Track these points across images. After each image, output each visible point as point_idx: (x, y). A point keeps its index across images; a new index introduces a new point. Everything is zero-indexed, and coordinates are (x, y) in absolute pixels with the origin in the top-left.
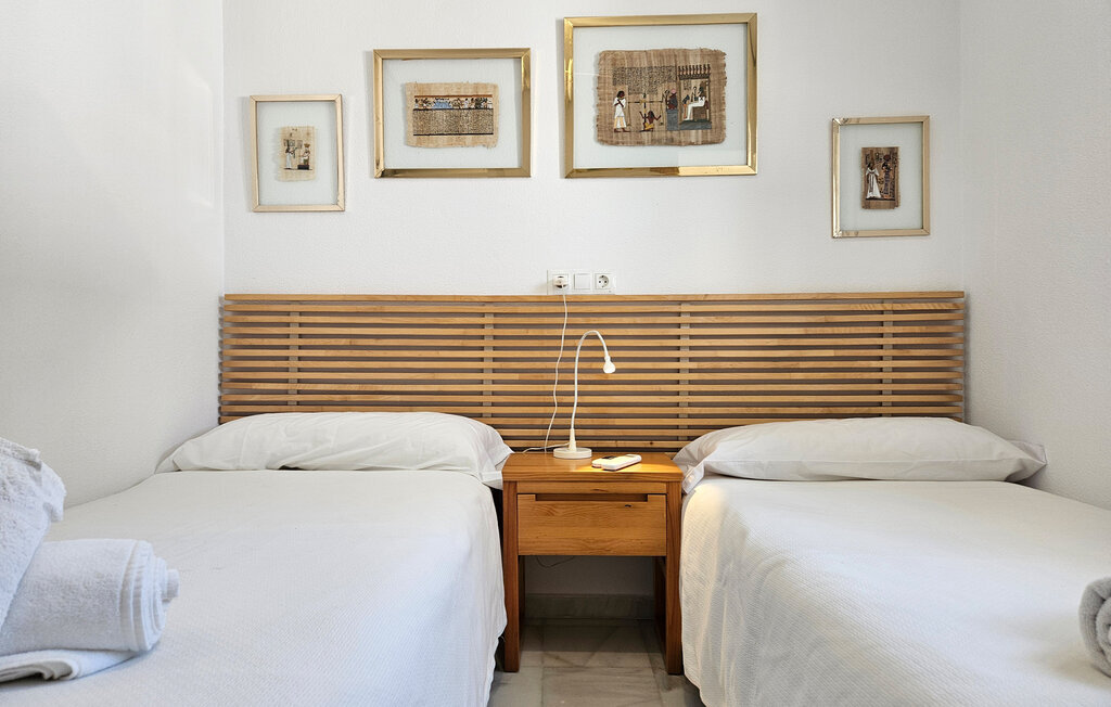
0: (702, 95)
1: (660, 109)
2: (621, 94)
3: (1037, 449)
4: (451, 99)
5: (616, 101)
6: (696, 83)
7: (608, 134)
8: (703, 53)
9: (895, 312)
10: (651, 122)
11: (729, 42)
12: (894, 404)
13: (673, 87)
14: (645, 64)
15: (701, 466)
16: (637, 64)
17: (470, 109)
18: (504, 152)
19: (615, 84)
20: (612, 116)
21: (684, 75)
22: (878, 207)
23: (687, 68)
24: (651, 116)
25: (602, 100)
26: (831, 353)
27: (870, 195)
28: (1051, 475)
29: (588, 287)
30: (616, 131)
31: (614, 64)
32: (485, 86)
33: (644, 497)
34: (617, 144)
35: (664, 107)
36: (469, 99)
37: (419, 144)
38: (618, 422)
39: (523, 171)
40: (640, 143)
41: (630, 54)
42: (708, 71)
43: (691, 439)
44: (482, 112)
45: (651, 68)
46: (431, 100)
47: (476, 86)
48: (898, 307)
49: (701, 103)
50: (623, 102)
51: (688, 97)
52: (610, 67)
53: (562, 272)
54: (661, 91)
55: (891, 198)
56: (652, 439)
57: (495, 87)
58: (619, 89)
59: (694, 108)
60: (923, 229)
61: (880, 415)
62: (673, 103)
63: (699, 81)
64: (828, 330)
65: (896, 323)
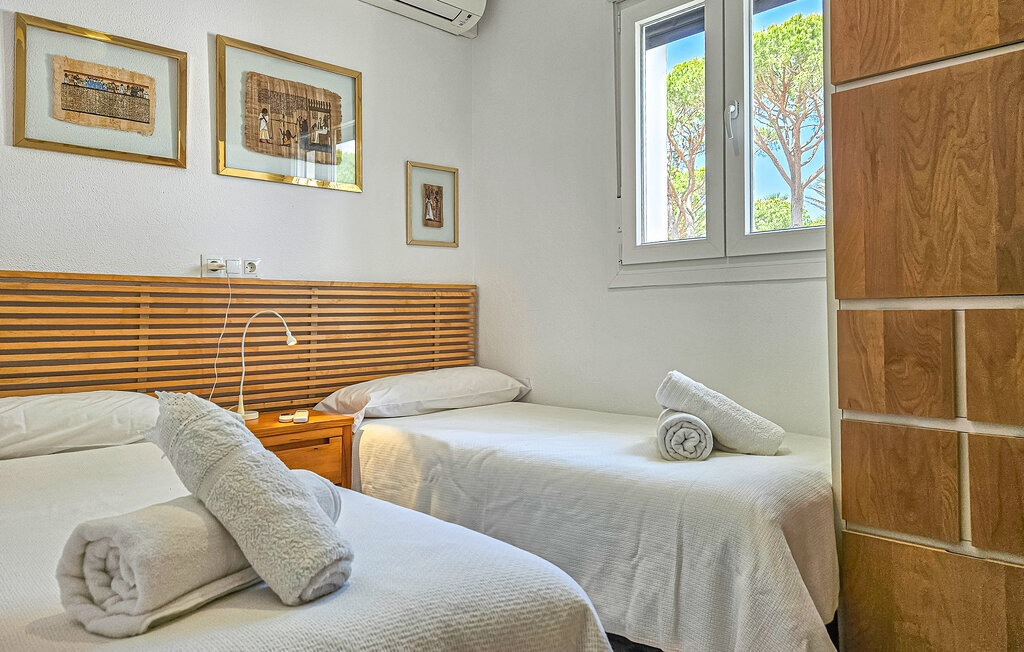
0: (326, 125)
1: (295, 130)
2: (265, 111)
3: (525, 380)
4: (105, 81)
5: (261, 116)
6: (321, 115)
7: (253, 141)
8: (326, 93)
9: (442, 298)
10: (289, 139)
11: (342, 88)
12: (441, 360)
13: (305, 114)
14: (283, 91)
15: (363, 411)
16: (277, 89)
17: (125, 94)
18: (160, 142)
19: (259, 101)
20: (258, 127)
21: (313, 107)
22: (432, 226)
23: (315, 102)
24: (288, 134)
25: (248, 113)
26: (408, 326)
27: (428, 217)
28: (534, 395)
29: (237, 270)
30: (261, 141)
31: (259, 85)
32: (142, 76)
33: (327, 441)
34: (262, 152)
35: (298, 129)
36: (126, 85)
37: (67, 119)
38: (267, 387)
39: (179, 162)
40: (280, 155)
41: (272, 79)
42: (329, 108)
43: (328, 394)
44: (137, 100)
45: (288, 95)
46: (83, 77)
47: (132, 75)
48: (445, 294)
49: (324, 131)
50: (267, 117)
51: (315, 125)
52: (255, 86)
53: (213, 257)
54: (296, 115)
55: (438, 222)
56: (291, 398)
57: (152, 80)
58: (263, 106)
59: (320, 135)
60: (455, 243)
61: (433, 368)
62: (305, 127)
63: (324, 114)
64: (407, 310)
65: (442, 305)
